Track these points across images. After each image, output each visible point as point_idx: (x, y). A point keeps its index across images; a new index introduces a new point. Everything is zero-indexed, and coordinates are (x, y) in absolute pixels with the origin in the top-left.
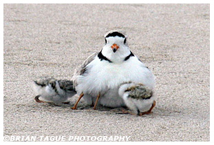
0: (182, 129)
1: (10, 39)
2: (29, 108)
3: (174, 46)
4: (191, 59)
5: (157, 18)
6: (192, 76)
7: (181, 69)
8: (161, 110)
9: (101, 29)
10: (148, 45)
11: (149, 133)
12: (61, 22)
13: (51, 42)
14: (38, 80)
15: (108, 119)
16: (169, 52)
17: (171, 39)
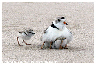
0: (85, 56)
1: (17, 21)
2: (24, 48)
3: (82, 23)
4: (89, 28)
5: (75, 12)
6: (89, 35)
7: (85, 32)
8: (77, 49)
9: (53, 16)
10: (72, 23)
11: (72, 58)
12: (37, 13)
13: (33, 22)
14: (20, 31)
15: (56, 52)
16: (80, 26)
17: (81, 20)
